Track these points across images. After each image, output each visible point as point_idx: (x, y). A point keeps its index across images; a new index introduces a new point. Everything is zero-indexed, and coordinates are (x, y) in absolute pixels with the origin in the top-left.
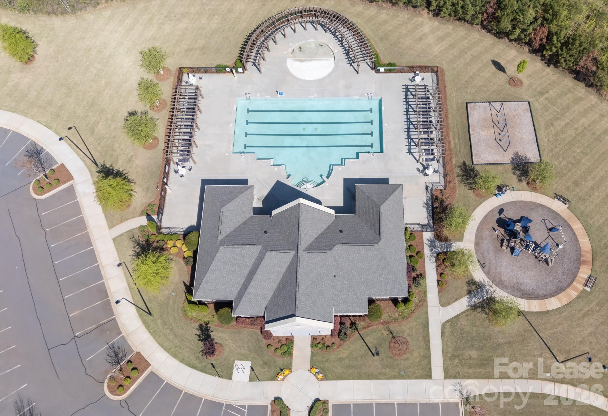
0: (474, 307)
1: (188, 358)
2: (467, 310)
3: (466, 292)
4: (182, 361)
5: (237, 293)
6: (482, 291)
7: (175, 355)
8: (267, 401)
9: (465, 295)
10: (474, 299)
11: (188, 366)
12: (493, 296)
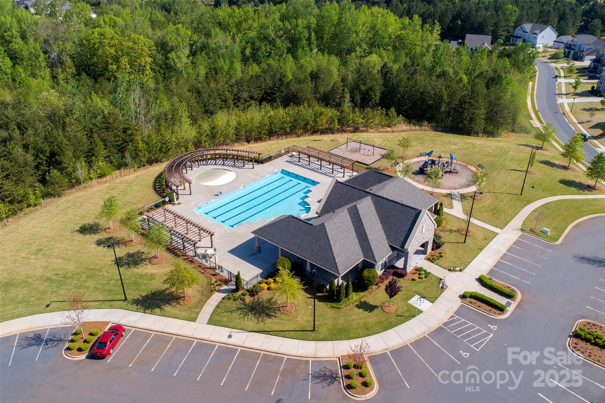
5: (361, 252)
8: (459, 302)
9: (452, 200)
10: (457, 199)
12: (460, 193)
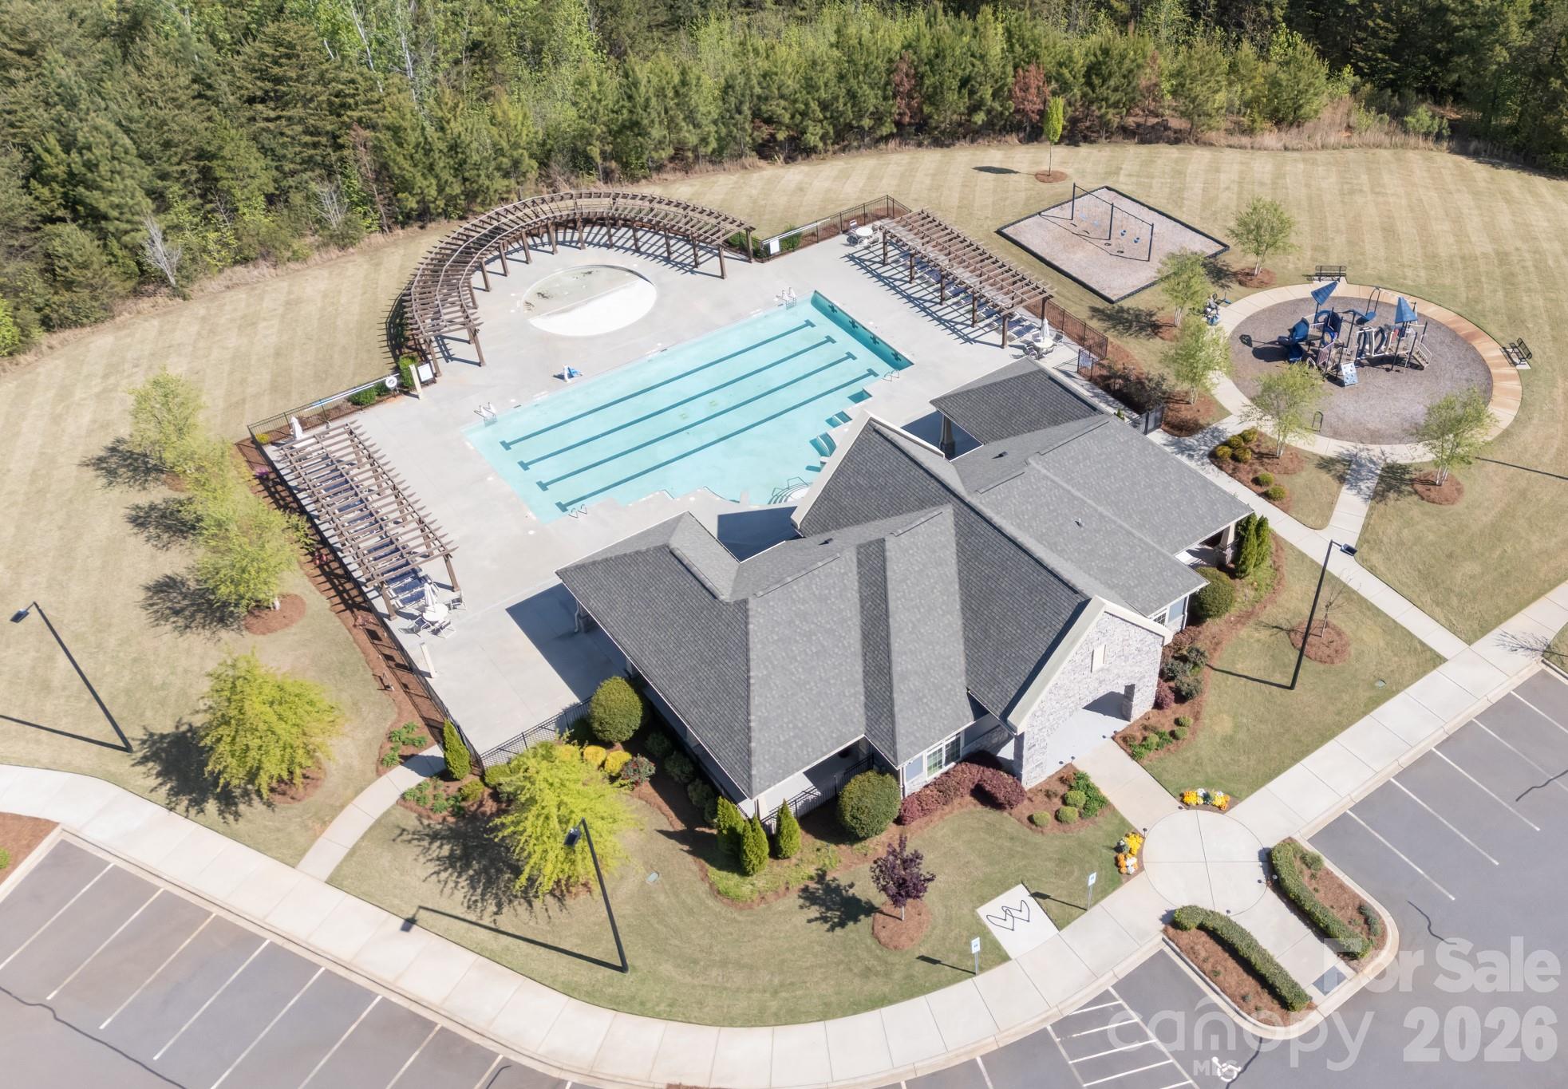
0: (1378, 496)
1: (838, 993)
2: (1371, 508)
3: (1335, 483)
4: (827, 1012)
5: (862, 710)
6: (1360, 465)
7: (792, 1016)
8: (1153, 940)
9: (1339, 488)
10: (1363, 485)
11: (855, 1013)
12: (1389, 461)
